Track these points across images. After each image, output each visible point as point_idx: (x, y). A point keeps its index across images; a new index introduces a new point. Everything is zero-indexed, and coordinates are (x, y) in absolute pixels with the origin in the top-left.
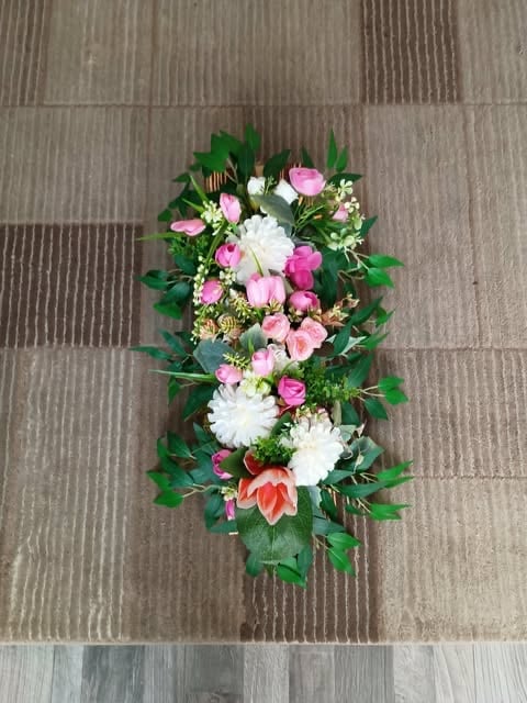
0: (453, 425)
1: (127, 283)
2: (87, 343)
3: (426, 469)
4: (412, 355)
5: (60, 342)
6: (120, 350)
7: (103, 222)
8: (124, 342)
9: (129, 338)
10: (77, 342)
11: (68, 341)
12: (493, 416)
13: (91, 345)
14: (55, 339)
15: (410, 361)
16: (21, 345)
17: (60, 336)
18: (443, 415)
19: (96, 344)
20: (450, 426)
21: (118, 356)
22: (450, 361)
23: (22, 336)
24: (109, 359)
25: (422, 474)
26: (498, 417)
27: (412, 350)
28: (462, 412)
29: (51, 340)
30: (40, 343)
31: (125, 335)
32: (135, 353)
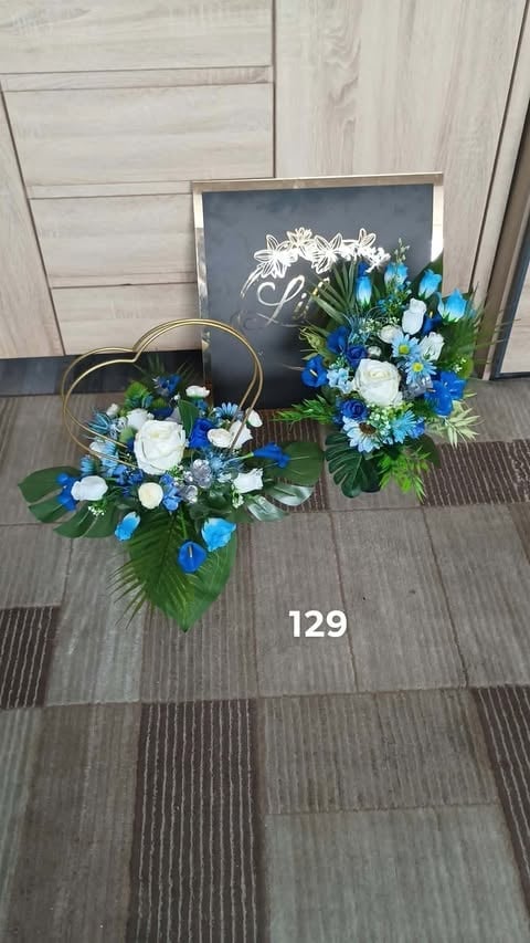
0: (336, 762)
1: (39, 653)
3: (311, 804)
4: (296, 701)
6: (25, 710)
7: (25, 606)
12: (372, 752)
15: (293, 706)
18: (326, 753)
20: (333, 763)
21: (22, 716)
22: (330, 704)
24: (13, 719)
25: (307, 809)
26: (377, 753)
27: (294, 696)
28: (344, 750)
31: (31, 697)
32: (38, 713)
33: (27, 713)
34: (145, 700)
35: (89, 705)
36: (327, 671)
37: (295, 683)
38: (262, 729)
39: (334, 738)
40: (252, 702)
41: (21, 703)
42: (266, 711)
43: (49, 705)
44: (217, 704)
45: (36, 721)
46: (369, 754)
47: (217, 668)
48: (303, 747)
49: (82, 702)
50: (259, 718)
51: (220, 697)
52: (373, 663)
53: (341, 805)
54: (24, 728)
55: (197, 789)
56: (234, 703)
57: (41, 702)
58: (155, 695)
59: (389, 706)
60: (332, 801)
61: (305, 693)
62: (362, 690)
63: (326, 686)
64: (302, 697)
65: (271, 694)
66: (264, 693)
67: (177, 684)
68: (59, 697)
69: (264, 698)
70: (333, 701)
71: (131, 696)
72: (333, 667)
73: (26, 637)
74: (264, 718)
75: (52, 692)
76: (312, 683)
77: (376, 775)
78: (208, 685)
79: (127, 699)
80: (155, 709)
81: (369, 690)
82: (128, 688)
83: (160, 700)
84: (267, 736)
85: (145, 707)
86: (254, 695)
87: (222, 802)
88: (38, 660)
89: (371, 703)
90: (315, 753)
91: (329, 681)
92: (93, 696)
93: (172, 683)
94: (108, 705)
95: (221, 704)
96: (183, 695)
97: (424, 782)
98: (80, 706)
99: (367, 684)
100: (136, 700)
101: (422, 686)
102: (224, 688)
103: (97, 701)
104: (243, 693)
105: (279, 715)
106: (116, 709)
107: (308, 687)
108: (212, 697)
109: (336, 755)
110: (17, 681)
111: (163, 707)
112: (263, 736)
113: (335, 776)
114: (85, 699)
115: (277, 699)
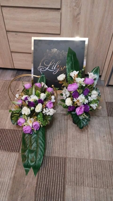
1: (19, 140)
3: (77, 184)
5: (4, 151)
8: (16, 151)
9: (18, 151)
10: (7, 151)
11: (5, 151)
12: (92, 174)
13: (10, 151)
14: (3, 150)
15: (74, 160)
17: (4, 149)
18: (81, 173)
20: (82, 175)
21: (15, 154)
22: (83, 161)
24: (13, 155)
26: (93, 174)
27: (75, 158)
29: (2, 150)
31: (17, 150)
32: (18, 154)
33: (16, 154)
36: (83, 153)
37: (75, 155)
38: (67, 165)
39: (83, 169)
40: (65, 158)
41: (15, 152)
45: (17, 156)
46: (91, 174)
47: (58, 149)
48: (75, 170)
50: (66, 162)
51: (58, 156)
52: (93, 153)
53: (83, 185)
54: (15, 157)
55: (51, 177)
56: (61, 158)
59: (96, 163)
60: (81, 184)
61: (77, 157)
62: (90, 158)
63: (82, 157)
65: (70, 157)
66: (68, 156)
67: (49, 151)
69: (67, 157)
70: (84, 160)
72: (84, 152)
73: (17, 136)
74: (67, 162)
76: (79, 155)
77: (92, 179)
78: (55, 153)
81: (92, 159)
84: (68, 167)
86: (66, 157)
87: (56, 180)
88: (19, 141)
89: (92, 162)
90: (78, 172)
91: (83, 155)
93: (48, 151)
95: (58, 157)
96: (50, 155)
97: (103, 183)
99: (91, 157)
101: (104, 159)
102: (59, 154)
104: (63, 156)
105: (71, 162)
107: (78, 156)
108: (56, 155)
109: (83, 173)
110: (14, 146)
111: (45, 156)
113: (82, 178)
115: (71, 158)
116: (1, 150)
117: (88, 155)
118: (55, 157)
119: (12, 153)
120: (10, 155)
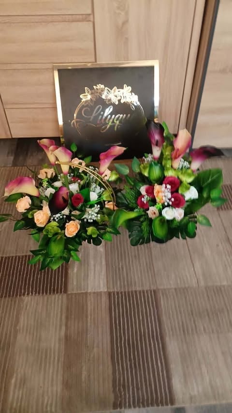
1: (62, 272)
2: (46, 293)
4: (174, 291)
5: (36, 294)
6: (60, 295)
8: (61, 292)
9: (63, 290)
10: (43, 293)
11: (39, 293)
12: (207, 310)
13: (48, 294)
14: (34, 293)
15: (172, 293)
16: (20, 296)
18: (188, 311)
19: (50, 293)
20: (191, 315)
21: (58, 297)
22: (187, 291)
23: (21, 292)
24: (55, 299)
27: (172, 289)
28: (195, 309)
29: (32, 293)
30: (28, 294)
31: (61, 290)
32: (65, 296)
33: (60, 297)
34: (109, 291)
35: (86, 293)
37: (172, 283)
38: (160, 302)
39: (190, 304)
40: (154, 291)
42: (161, 295)
43: (69, 293)
44: (140, 292)
45: (65, 299)
47: (138, 277)
48: (178, 309)
49: (83, 291)
51: (141, 289)
52: (204, 275)
54: (60, 302)
56: (147, 291)
57: (66, 291)
58: (114, 288)
59: (212, 291)
61: (176, 287)
62: (200, 286)
63: (185, 284)
64: (175, 289)
68: (73, 290)
69: (159, 290)
70: (189, 290)
71: (103, 289)
72: (186, 276)
74: (160, 297)
75: (70, 287)
76: (179, 283)
78: (135, 284)
79: (102, 290)
80: (114, 294)
81: (203, 285)
82: (102, 285)
83: (116, 290)
85: (109, 294)
86: (155, 288)
88: (62, 274)
89: (204, 291)
91: (186, 281)
92: (88, 288)
94: (94, 293)
95: (142, 292)
96: (125, 289)
98: (82, 293)
99: (202, 283)
100: (106, 290)
101: (225, 283)
102: (142, 286)
103: (89, 291)
104: (150, 287)
105: (167, 296)
106: (98, 294)
107: (177, 284)
108: (138, 289)
109: (192, 311)
111: (118, 293)
112: (161, 305)
113: (192, 320)
114: (84, 290)
115: (165, 290)
116: (30, 293)
117: (194, 281)
118: (136, 292)
119: (53, 296)
120: (49, 301)
